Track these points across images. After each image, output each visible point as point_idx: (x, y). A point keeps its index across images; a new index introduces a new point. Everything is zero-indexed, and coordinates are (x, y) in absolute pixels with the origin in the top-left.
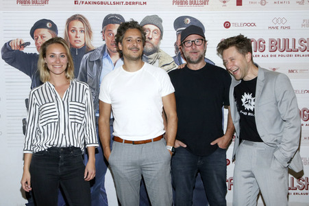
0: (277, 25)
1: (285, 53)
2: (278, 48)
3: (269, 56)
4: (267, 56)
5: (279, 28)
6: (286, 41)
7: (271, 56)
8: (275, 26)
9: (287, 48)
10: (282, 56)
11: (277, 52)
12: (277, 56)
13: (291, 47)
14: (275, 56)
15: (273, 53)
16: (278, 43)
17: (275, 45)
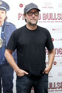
0: (46, 6)
1: (50, 20)
2: (47, 18)
3: (43, 22)
4: (42, 22)
5: (47, 8)
6: (51, 14)
8: (45, 7)
9: (51, 18)
10: (49, 22)
11: (47, 20)
12: (47, 22)
13: (53, 17)
14: (46, 22)
15: (45, 21)
16: (47, 15)
17: (46, 17)
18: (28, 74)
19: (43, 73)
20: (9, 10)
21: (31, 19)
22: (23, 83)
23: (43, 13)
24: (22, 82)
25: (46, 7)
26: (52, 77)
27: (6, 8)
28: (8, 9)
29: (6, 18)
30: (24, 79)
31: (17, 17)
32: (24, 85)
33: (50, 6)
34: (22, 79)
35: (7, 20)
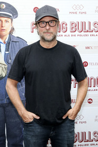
0: (76, 11)
1: (83, 33)
2: (77, 29)
3: (70, 35)
4: (69, 36)
5: (78, 13)
6: (83, 24)
7: (72, 35)
8: (74, 11)
9: (84, 29)
10: (80, 35)
11: (77, 33)
12: (77, 35)
13: (87, 28)
14: (75, 35)
15: (73, 34)
16: (77, 25)
17: (75, 27)
18: (38, 118)
19: (64, 118)
20: (17, 17)
21: (44, 33)
22: (32, 133)
23: (71, 21)
24: (31, 131)
25: (76, 13)
26: (85, 122)
27: (12, 13)
28: (15, 16)
29: (13, 29)
30: (33, 127)
31: (30, 27)
32: (33, 136)
33: (82, 11)
34: (30, 127)
35: (13, 32)
